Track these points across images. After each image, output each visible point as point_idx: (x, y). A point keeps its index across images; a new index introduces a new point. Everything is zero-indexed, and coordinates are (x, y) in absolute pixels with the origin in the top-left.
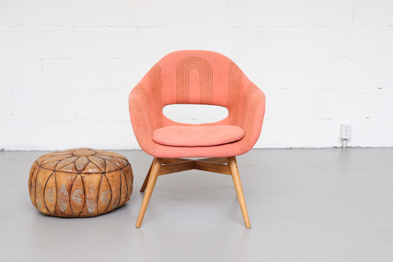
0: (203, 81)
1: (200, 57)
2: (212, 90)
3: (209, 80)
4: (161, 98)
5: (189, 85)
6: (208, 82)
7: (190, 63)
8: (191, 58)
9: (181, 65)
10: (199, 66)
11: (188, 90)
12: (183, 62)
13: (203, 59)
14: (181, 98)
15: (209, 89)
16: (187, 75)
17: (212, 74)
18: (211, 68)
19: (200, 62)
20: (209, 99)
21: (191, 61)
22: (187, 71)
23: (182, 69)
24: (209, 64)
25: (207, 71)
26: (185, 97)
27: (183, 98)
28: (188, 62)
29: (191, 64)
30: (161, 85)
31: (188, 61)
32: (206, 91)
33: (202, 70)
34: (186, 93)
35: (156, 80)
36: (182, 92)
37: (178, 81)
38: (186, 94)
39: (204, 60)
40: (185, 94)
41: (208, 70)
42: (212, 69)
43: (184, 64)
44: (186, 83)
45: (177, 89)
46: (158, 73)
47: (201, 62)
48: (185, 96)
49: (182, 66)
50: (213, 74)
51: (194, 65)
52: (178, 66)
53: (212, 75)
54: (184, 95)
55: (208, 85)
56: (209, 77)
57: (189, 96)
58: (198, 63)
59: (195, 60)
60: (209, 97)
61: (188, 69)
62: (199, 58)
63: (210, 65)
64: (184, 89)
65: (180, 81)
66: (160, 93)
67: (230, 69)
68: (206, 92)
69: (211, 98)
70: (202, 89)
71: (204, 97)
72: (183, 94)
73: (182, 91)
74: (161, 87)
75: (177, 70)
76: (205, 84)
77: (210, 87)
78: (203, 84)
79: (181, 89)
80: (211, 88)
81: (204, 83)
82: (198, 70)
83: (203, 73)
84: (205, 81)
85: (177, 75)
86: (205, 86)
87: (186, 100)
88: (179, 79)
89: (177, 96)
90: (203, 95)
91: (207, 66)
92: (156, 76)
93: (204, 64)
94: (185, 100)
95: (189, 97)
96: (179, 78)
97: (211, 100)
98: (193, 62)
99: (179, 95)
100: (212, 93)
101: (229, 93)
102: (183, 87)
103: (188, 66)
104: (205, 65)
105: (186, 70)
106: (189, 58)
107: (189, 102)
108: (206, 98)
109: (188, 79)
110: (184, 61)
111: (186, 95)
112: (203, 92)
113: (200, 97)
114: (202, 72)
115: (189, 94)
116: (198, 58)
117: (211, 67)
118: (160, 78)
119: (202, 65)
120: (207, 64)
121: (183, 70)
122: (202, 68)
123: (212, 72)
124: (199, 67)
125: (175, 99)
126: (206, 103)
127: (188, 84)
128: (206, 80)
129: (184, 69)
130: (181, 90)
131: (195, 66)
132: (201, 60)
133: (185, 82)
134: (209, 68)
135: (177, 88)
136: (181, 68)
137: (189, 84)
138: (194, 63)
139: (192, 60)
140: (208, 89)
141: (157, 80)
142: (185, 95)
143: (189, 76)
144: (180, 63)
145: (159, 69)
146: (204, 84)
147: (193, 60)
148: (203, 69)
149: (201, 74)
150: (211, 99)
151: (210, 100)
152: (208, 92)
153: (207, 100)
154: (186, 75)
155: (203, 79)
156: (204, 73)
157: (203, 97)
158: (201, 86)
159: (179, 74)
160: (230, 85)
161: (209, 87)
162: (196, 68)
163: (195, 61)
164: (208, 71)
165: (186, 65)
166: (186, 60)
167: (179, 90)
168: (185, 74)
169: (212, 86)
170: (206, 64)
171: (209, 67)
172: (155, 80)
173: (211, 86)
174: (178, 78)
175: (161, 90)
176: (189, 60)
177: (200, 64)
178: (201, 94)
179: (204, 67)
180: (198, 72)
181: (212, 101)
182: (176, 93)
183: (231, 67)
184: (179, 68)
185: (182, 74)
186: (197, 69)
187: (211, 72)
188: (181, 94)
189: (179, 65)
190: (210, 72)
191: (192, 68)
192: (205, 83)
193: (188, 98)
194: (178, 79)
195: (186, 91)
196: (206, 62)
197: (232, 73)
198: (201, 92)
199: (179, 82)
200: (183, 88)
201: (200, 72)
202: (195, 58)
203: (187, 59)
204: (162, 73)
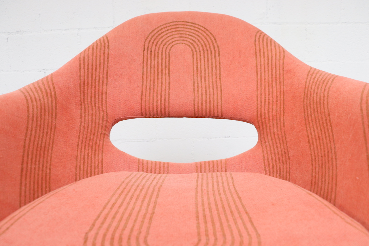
0: (199, 67)
1: (194, 22)
2: (219, 85)
3: (212, 64)
4: (104, 106)
5: (169, 76)
6: (210, 69)
7: (174, 33)
8: (175, 23)
9: (152, 37)
10: (191, 37)
11: (167, 88)
12: (158, 31)
13: (199, 25)
14: (151, 104)
15: (213, 83)
16: (166, 56)
17: (219, 53)
18: (216, 42)
19: (193, 31)
20: (214, 106)
21: (175, 30)
22: (167, 48)
23: (155, 43)
24: (211, 34)
25: (208, 47)
26: (161, 101)
27: (155, 104)
28: (169, 31)
29: (174, 35)
30: (105, 77)
31: (168, 28)
32: (207, 87)
33: (198, 45)
34: (163, 93)
35: (94, 64)
36: (154, 92)
37: (145, 69)
38: (163, 96)
39: (201, 26)
40: (159, 96)
41: (209, 44)
42: (218, 42)
43: (160, 34)
44: (164, 71)
45: (143, 85)
46: (102, 51)
47: (195, 30)
48: (159, 99)
49: (156, 38)
50: (221, 53)
51: (181, 37)
52: (147, 38)
53: (219, 56)
54: (157, 96)
55: (210, 75)
56: (212, 59)
57: (169, 100)
58: (188, 33)
59: (183, 26)
60: (214, 101)
61: (168, 43)
62: (192, 23)
63: (213, 36)
64: (158, 84)
65: (151, 67)
66: (102, 94)
67: (257, 42)
68: (206, 91)
69: (217, 103)
70: (198, 83)
71: (202, 101)
72: (155, 94)
73: (154, 89)
74: (107, 82)
75: (145, 45)
76: (205, 74)
77: (214, 80)
78: (199, 73)
79: (152, 84)
80: (216, 82)
81: (203, 71)
82: (190, 46)
83: (200, 51)
84: (205, 68)
85: (144, 56)
86: (205, 77)
87: (163, 109)
88: (149, 65)
89: (142, 99)
90: (200, 97)
91: (208, 38)
92: (96, 56)
93: (201, 34)
94: (161, 109)
95: (169, 103)
96: (149, 63)
97: (217, 108)
98: (179, 31)
99: (148, 98)
100: (219, 92)
101: (259, 91)
102: (156, 80)
103: (169, 38)
104: (203, 35)
105: (164, 46)
106: (169, 25)
107: (169, 113)
108: (206, 102)
109: (167, 64)
110: (160, 30)
111: (163, 98)
112: (200, 90)
113: (194, 100)
114: (198, 50)
115: (169, 94)
116: (189, 22)
117: (215, 40)
118: (104, 61)
119: (197, 35)
120: (207, 34)
121: (158, 46)
122: (197, 41)
123: (219, 49)
124: (191, 39)
125: (138, 107)
126: (206, 113)
127: (167, 75)
128: (206, 66)
129: (160, 45)
130: (152, 86)
131: (182, 39)
132: (196, 27)
133: (162, 70)
134: (212, 41)
135: (143, 82)
136: (153, 43)
137: (169, 73)
138: (181, 32)
139: (177, 26)
140: (211, 83)
141: (98, 65)
142: (161, 97)
143: (169, 57)
144: (151, 33)
145: (105, 44)
146: (203, 74)
147: (178, 28)
148: (199, 43)
149: (195, 53)
150: (217, 106)
151: (215, 108)
152: (211, 90)
153: (210, 108)
154: (164, 55)
155: (199, 64)
156: (202, 52)
157: (200, 102)
158: (195, 77)
159: (149, 54)
160: (259, 73)
161: (212, 79)
162: (185, 42)
163: (183, 29)
164: (210, 47)
165: (163, 36)
166: (164, 28)
167: (148, 87)
168: (162, 55)
169: (220, 76)
170: (205, 35)
171: (213, 39)
172: (92, 66)
173: (218, 77)
174: (145, 62)
175: (105, 87)
176: (170, 27)
177: (192, 34)
178: (196, 95)
179: (201, 40)
180: (190, 49)
181: (220, 110)
182: (140, 93)
183: (259, 38)
184: (149, 41)
185: (155, 55)
186: (187, 45)
187: (216, 48)
188: (151, 96)
189: (150, 37)
190: (214, 49)
191: (176, 42)
192: (205, 71)
193: (167, 103)
194: (145, 65)
195: (163, 89)
196: (205, 30)
197: (262, 48)
198: (196, 89)
199: (149, 70)
200: (156, 83)
201: (194, 50)
202: (183, 23)
203: (167, 25)
204: (110, 52)
